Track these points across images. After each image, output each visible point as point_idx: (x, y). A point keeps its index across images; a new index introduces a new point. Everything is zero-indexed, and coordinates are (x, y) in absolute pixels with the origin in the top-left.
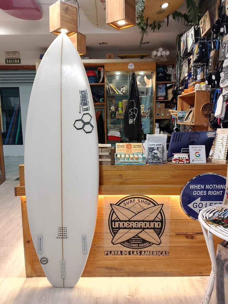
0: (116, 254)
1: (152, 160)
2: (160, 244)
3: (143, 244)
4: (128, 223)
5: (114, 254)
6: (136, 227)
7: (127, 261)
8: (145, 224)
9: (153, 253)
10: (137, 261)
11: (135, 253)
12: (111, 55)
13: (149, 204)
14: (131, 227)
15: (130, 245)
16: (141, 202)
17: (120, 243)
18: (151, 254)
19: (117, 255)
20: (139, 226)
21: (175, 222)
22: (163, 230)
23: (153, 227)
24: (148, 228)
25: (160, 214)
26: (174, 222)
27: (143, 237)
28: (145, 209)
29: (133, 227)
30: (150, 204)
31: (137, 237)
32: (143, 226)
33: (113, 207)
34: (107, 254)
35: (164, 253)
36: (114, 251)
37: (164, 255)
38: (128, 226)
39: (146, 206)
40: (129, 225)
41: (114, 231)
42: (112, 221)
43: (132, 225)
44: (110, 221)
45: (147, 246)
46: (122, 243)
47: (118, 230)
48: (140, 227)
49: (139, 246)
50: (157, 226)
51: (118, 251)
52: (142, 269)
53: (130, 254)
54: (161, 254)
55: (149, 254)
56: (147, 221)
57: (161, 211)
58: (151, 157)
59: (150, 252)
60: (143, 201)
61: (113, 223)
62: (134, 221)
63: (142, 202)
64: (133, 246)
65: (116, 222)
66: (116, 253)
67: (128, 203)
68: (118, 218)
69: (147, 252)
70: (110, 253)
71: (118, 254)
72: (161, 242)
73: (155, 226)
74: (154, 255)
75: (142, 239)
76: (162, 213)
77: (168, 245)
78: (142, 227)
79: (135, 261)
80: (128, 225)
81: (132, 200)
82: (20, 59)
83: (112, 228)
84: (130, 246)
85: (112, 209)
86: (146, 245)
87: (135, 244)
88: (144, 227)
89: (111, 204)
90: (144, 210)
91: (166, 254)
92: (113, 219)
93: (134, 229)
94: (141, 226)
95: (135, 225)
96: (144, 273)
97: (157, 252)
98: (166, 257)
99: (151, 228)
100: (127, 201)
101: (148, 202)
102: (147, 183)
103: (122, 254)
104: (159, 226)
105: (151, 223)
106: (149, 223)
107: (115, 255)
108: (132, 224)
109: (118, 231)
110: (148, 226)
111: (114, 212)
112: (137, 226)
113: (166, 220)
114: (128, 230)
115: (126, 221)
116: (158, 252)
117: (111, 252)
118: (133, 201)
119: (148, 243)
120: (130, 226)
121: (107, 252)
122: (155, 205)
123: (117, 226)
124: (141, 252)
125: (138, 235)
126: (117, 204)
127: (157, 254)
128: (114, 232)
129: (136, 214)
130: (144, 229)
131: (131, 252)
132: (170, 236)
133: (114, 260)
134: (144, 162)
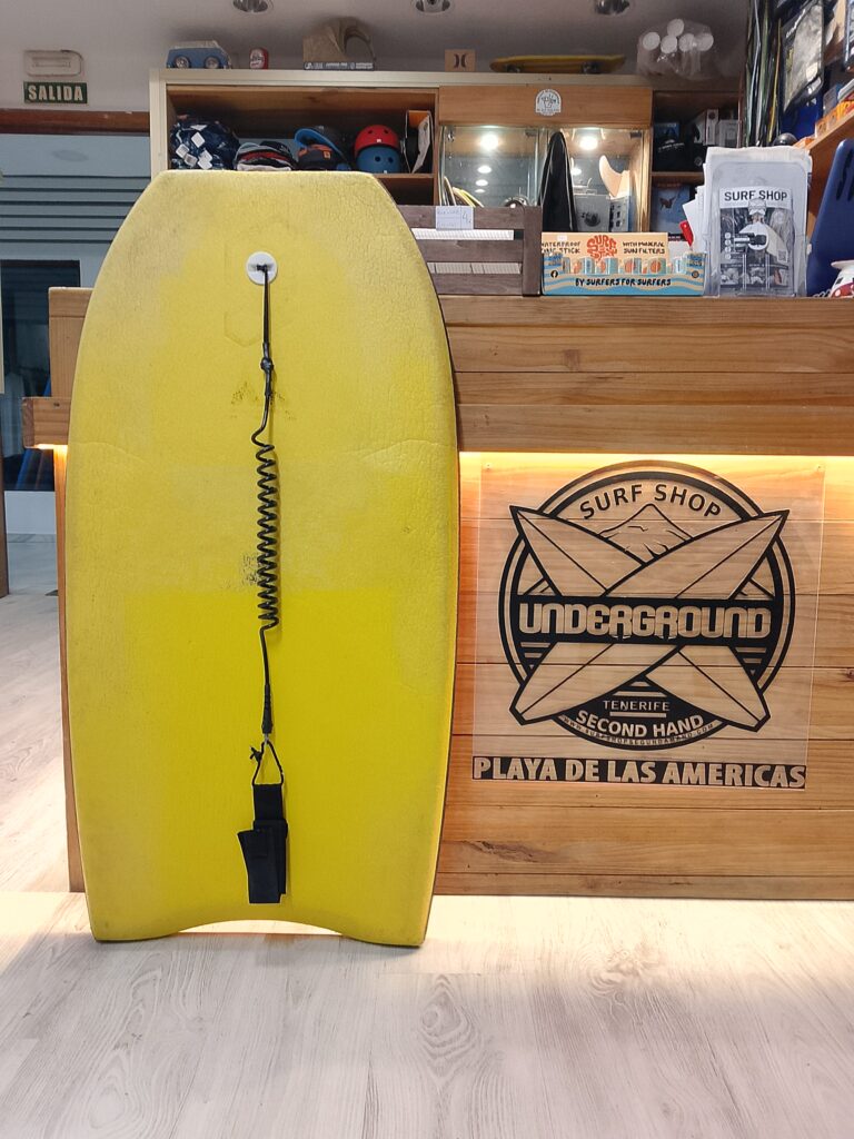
0: (532, 774)
1: (740, 270)
2: (761, 723)
3: (671, 724)
4: (598, 613)
5: (521, 775)
6: (638, 632)
7: (587, 811)
8: (690, 616)
9: (723, 770)
10: (637, 814)
11: (630, 769)
12: (464, 56)
13: (714, 509)
14: (613, 630)
15: (605, 725)
16: (672, 500)
17: (555, 717)
18: (712, 779)
19: (537, 778)
20: (655, 627)
21: (846, 609)
22: (777, 653)
23: (728, 633)
24: (701, 641)
25: (765, 566)
26: (837, 608)
27: (673, 689)
28: (692, 539)
29: (627, 631)
30: (719, 510)
31: (645, 684)
32: (678, 627)
33: (525, 526)
34: (487, 775)
35: (779, 773)
36: (522, 759)
37: (779, 786)
38: (598, 626)
39: (694, 523)
40: (606, 619)
41: (527, 652)
42: (516, 601)
43: (621, 620)
44: (507, 598)
45: (694, 734)
46: (562, 718)
47: (546, 645)
48: (659, 632)
49: (650, 735)
50: (747, 629)
51: (543, 759)
52: (662, 857)
53: (603, 776)
54: (767, 776)
55: (702, 781)
56: (699, 603)
57: (776, 549)
58: (732, 257)
59: (707, 765)
60: (680, 492)
61: (524, 608)
62: (633, 602)
63: (678, 499)
64: (619, 736)
65: (537, 607)
66: (531, 769)
67: (604, 505)
68: (551, 584)
69: (695, 765)
70: (505, 769)
71: (543, 775)
72: (768, 716)
73: (741, 628)
74: (728, 780)
75: (670, 698)
76: (779, 558)
77: (807, 731)
78: (672, 635)
79: (627, 812)
80: (600, 620)
81: (627, 487)
82: (84, 87)
83: (519, 636)
84: (608, 733)
85: (522, 536)
86: (688, 728)
87: (630, 721)
88: (684, 633)
89: (515, 510)
90: (686, 543)
91: (790, 779)
92: (523, 588)
93: (627, 641)
94: (666, 627)
95: (637, 622)
96: (674, 880)
97: (743, 766)
98: (789, 795)
99: (720, 641)
100: (600, 493)
101: (709, 499)
102: (705, 398)
103: (561, 776)
104: (758, 628)
105: (720, 612)
106: (706, 612)
107: (526, 778)
108: (621, 614)
109: (545, 652)
110: (701, 627)
111: (528, 550)
112: (643, 627)
113: (797, 598)
114: (601, 647)
115: (587, 601)
116: (749, 769)
117: (506, 763)
118: (628, 496)
119: (697, 721)
120: (612, 628)
121: (487, 764)
122: (745, 517)
123: (542, 622)
124: (660, 768)
125: (648, 676)
126: (548, 511)
127: (743, 776)
128: (527, 655)
129: (644, 565)
130: (681, 642)
131: (612, 767)
132: (818, 685)
133: (519, 803)
134: (699, 280)
